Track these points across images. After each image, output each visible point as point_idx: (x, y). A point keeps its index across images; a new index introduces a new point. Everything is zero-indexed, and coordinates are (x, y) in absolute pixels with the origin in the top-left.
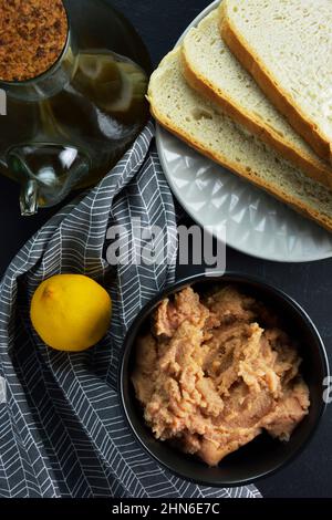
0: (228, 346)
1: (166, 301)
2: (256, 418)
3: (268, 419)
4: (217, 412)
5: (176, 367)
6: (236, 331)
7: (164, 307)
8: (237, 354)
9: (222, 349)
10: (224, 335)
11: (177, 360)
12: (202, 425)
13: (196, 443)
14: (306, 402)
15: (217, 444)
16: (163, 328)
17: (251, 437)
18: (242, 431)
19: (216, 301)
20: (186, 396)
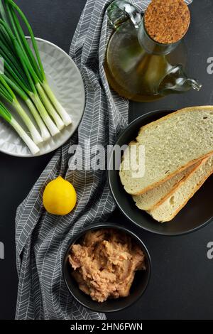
0: (101, 254)
1: (69, 256)
2: (129, 270)
3: (133, 268)
4: (115, 279)
5: (89, 276)
6: (100, 247)
7: (70, 258)
8: (106, 255)
9: (101, 256)
10: (98, 251)
11: (88, 273)
12: (114, 287)
13: (116, 294)
14: (141, 253)
15: (123, 289)
16: (75, 267)
17: (133, 278)
18: (128, 279)
19: (86, 242)
20: (100, 284)
